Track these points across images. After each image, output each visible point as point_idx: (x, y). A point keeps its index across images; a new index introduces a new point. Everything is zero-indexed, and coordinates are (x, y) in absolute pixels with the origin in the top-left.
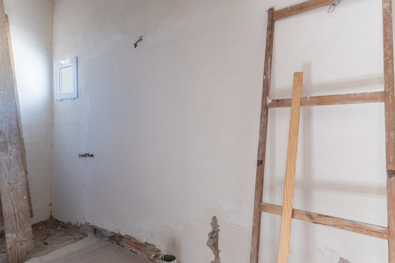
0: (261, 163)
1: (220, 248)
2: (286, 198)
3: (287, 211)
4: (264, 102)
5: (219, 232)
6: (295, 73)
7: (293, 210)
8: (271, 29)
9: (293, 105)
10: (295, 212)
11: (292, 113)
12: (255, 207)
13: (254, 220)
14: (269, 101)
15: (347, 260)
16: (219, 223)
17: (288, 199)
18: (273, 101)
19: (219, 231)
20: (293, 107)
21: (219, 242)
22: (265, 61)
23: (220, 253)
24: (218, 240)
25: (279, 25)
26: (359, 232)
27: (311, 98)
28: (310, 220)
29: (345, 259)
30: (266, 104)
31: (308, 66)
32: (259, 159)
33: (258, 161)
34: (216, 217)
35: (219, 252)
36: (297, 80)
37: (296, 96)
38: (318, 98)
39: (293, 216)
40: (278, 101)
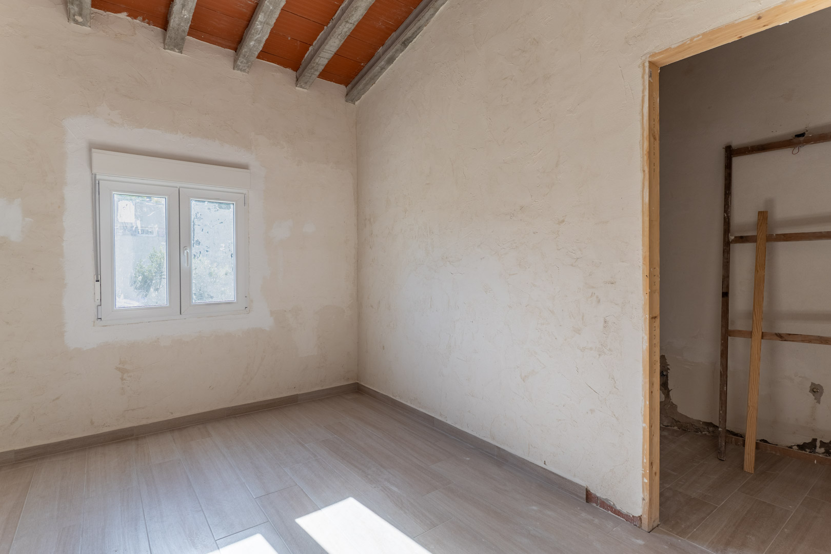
0: (725, 295)
1: (670, 387)
2: (755, 322)
3: (757, 332)
4: (727, 239)
5: (668, 371)
6: (759, 212)
7: (763, 333)
8: (728, 167)
9: (758, 242)
10: (764, 334)
11: (757, 249)
12: (722, 333)
13: (722, 344)
14: (732, 238)
15: (819, 385)
16: (668, 362)
17: (757, 322)
18: (736, 237)
19: (669, 369)
20: (758, 243)
21: (669, 382)
22: (725, 199)
23: (670, 393)
24: (668, 380)
25: (737, 161)
26: (825, 344)
27: (777, 235)
28: (779, 339)
29: (817, 383)
30: (729, 240)
31: (770, 202)
32: (724, 291)
33: (723, 293)
34: (664, 356)
35: (669, 391)
36: (762, 218)
37: (761, 234)
38: (784, 235)
39: (762, 337)
40: (742, 237)
